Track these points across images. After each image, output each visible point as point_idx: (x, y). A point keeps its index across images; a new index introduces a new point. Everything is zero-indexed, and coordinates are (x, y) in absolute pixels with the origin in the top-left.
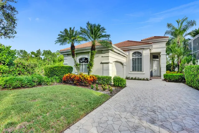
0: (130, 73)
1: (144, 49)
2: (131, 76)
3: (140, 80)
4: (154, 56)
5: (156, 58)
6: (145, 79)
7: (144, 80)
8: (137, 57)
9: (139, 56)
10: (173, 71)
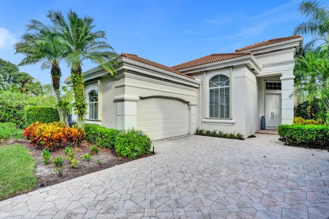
0: (204, 122)
1: (233, 67)
2: (206, 128)
3: (225, 136)
4: (271, 84)
5: (275, 88)
6: (235, 135)
7: (232, 137)
8: (219, 87)
9: (223, 85)
10: (312, 117)
